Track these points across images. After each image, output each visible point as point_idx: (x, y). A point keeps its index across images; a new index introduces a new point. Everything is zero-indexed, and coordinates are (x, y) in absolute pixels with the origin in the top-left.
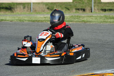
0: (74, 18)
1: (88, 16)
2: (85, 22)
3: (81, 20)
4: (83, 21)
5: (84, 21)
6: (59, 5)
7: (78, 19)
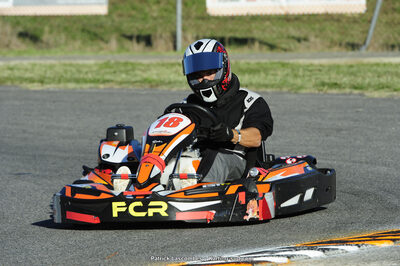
0: (112, 70)
1: (163, 65)
2: (154, 84)
3: (138, 78)
4: (145, 81)
5: (150, 82)
6: (59, 26)
7: (127, 72)
